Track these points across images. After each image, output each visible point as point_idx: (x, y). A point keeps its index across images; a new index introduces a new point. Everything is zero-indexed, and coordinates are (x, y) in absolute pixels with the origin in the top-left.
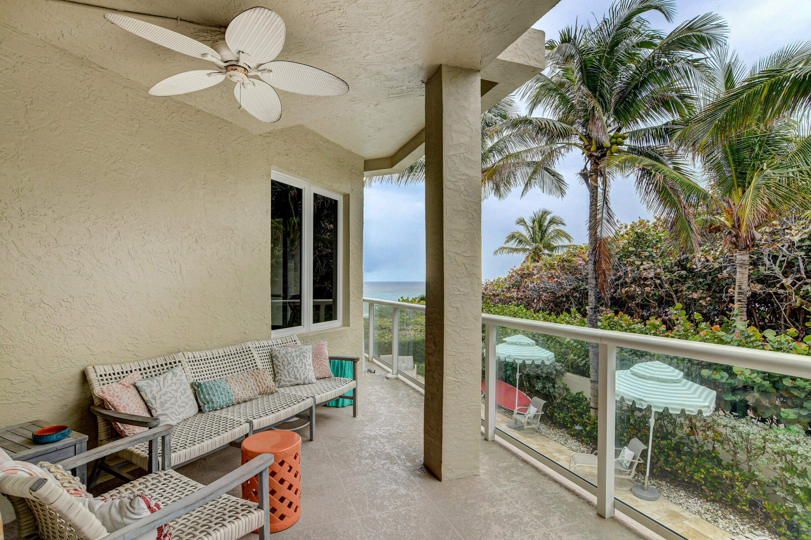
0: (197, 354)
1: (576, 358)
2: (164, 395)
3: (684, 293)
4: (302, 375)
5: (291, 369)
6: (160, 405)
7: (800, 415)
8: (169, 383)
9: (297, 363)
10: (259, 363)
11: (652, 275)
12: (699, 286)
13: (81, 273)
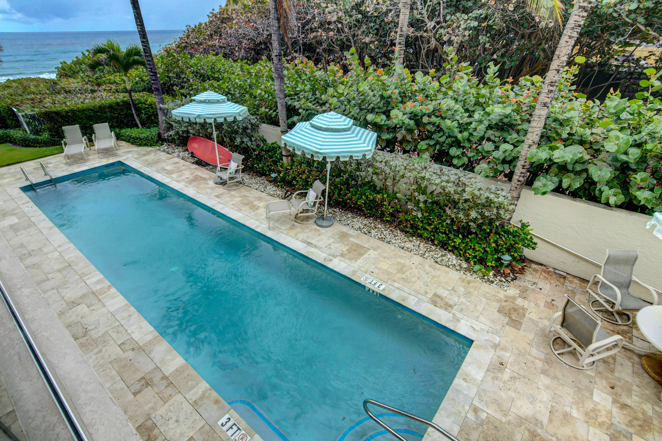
1: (267, 110)
3: (359, 37)
7: (429, 145)
11: (335, 19)
12: (371, 31)
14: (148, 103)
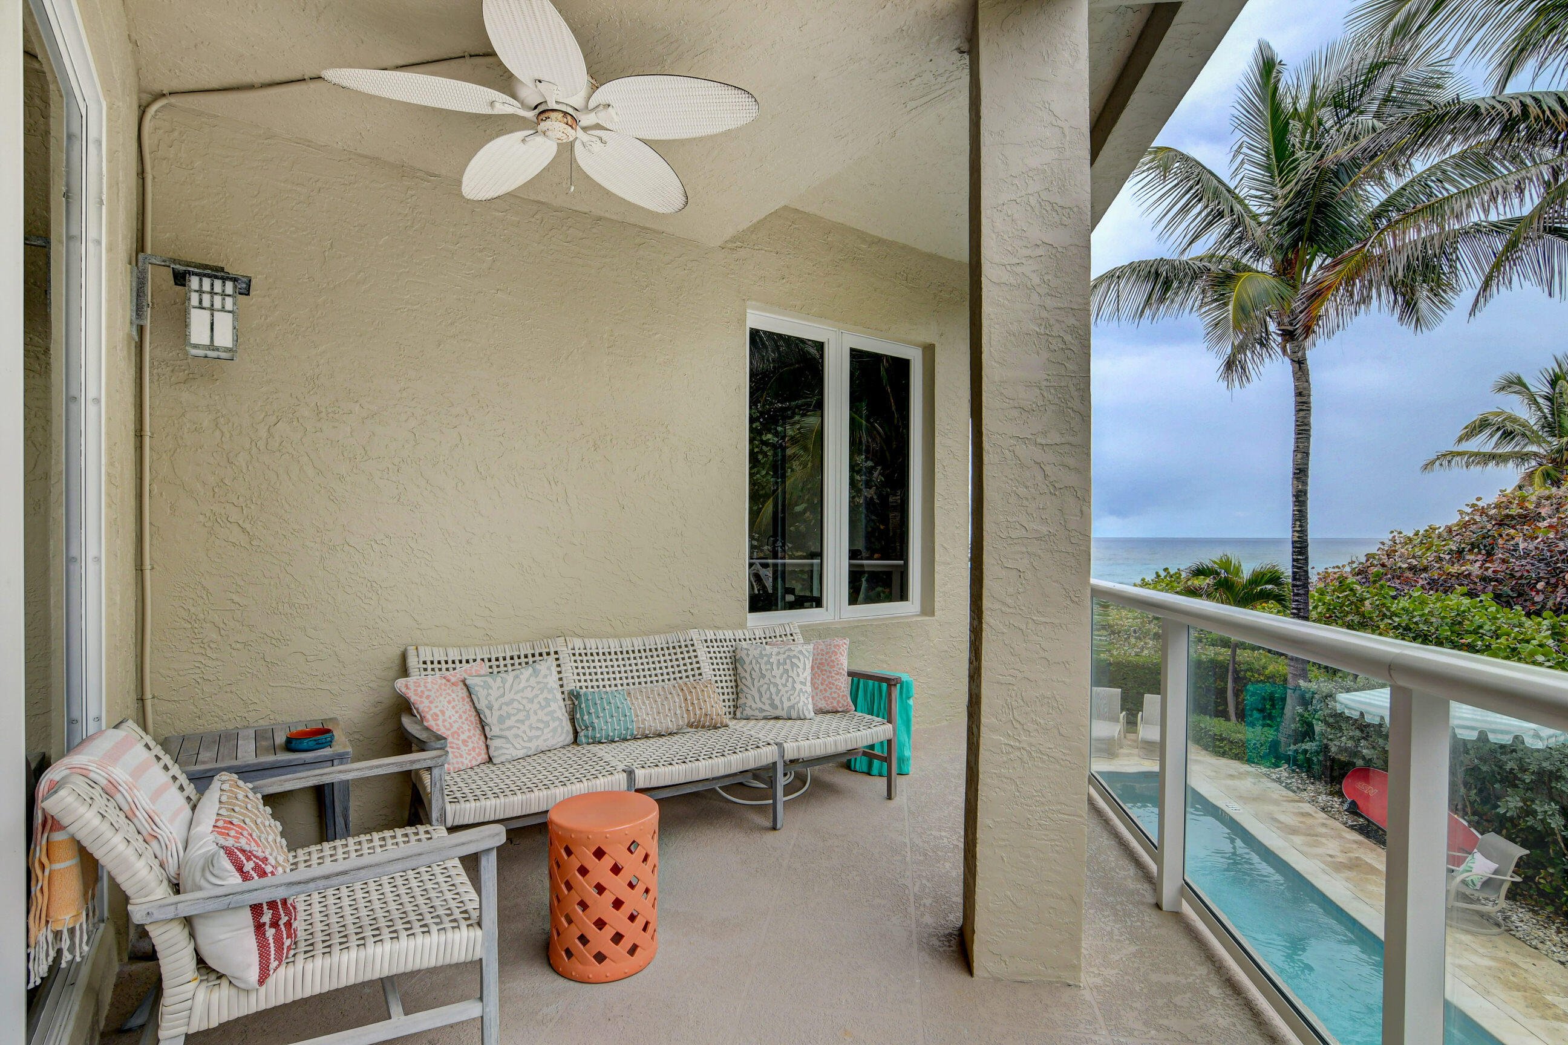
0: (591, 643)
2: (507, 704)
4: (785, 699)
5: (765, 686)
6: (498, 721)
8: (522, 685)
9: (778, 676)
10: (707, 669)
13: (401, 500)
14: (1267, 672)
